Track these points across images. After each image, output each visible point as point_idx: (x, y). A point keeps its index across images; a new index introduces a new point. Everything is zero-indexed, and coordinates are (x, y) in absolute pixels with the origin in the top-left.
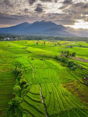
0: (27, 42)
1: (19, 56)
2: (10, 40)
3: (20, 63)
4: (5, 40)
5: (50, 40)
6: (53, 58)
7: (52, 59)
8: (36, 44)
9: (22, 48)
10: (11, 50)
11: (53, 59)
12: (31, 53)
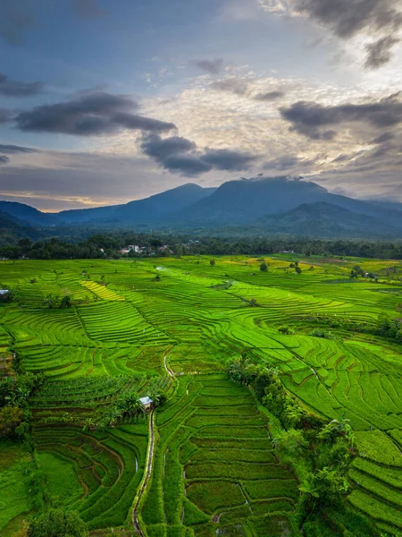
0: (217, 263)
1: (215, 316)
2: (145, 256)
3: (239, 343)
4: (124, 256)
5: (308, 254)
6: (370, 332)
7: (363, 336)
8: (258, 269)
9: (212, 287)
10: (171, 292)
11: (373, 338)
12: (258, 306)
